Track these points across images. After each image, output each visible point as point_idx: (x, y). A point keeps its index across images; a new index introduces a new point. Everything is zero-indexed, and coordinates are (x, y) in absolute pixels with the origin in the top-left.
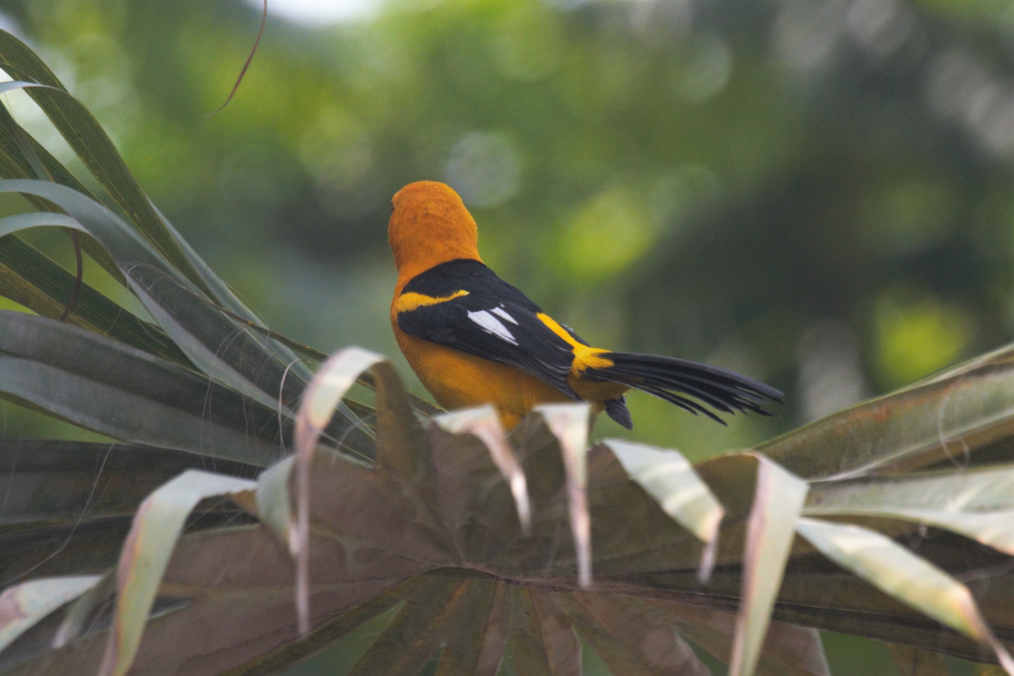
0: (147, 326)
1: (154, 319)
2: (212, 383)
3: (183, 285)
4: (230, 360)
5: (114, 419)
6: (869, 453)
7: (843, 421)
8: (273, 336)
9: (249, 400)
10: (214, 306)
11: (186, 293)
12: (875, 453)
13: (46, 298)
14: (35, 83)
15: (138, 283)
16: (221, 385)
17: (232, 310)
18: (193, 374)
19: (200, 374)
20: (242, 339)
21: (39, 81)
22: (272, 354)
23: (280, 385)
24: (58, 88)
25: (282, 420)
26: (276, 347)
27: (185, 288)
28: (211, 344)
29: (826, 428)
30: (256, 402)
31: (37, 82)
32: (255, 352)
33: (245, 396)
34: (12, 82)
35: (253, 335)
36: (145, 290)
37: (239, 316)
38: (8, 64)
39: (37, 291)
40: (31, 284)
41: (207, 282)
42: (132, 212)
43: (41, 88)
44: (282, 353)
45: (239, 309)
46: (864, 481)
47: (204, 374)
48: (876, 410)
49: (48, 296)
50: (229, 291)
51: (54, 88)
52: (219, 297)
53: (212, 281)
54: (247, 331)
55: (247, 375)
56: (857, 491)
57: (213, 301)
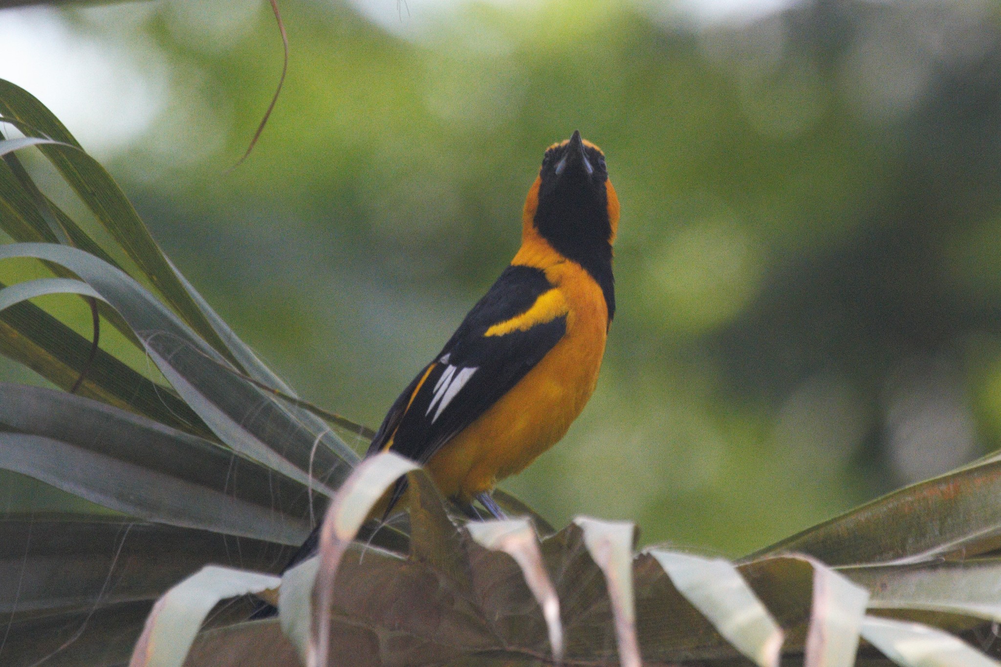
0: (159, 388)
1: (169, 383)
2: (236, 456)
3: (205, 352)
4: (256, 431)
5: (131, 497)
6: (937, 533)
7: (909, 499)
8: (302, 405)
9: (276, 474)
10: (239, 375)
11: (211, 363)
12: (944, 535)
13: (60, 365)
14: (46, 139)
15: (157, 351)
16: (247, 458)
17: (258, 378)
18: (215, 447)
19: (224, 447)
20: (269, 409)
21: (51, 136)
22: (301, 424)
23: (309, 457)
24: (71, 144)
25: (313, 494)
26: (307, 417)
27: (207, 356)
28: (235, 414)
29: (891, 506)
30: (284, 476)
31: (48, 137)
32: (283, 422)
33: (271, 469)
34: (23, 139)
35: (282, 406)
36: (165, 358)
37: (267, 385)
38: (18, 119)
39: (50, 358)
40: (43, 351)
41: (230, 348)
42: (150, 274)
43: (54, 145)
44: (312, 422)
45: (267, 377)
46: (932, 566)
47: (227, 446)
48: (943, 487)
49: (61, 363)
50: (256, 358)
51: (68, 145)
52: (246, 365)
53: (236, 346)
54: (275, 401)
55: (274, 445)
56: (926, 577)
57: (240, 370)
